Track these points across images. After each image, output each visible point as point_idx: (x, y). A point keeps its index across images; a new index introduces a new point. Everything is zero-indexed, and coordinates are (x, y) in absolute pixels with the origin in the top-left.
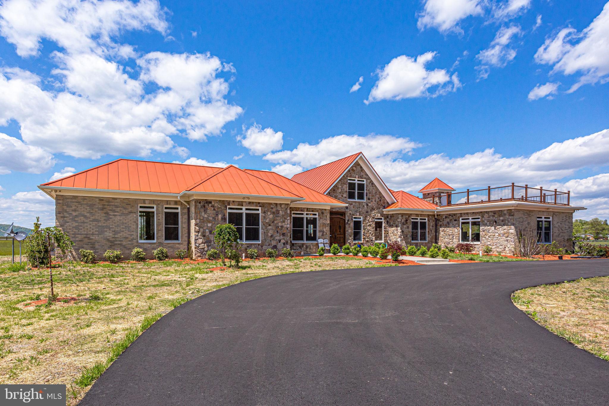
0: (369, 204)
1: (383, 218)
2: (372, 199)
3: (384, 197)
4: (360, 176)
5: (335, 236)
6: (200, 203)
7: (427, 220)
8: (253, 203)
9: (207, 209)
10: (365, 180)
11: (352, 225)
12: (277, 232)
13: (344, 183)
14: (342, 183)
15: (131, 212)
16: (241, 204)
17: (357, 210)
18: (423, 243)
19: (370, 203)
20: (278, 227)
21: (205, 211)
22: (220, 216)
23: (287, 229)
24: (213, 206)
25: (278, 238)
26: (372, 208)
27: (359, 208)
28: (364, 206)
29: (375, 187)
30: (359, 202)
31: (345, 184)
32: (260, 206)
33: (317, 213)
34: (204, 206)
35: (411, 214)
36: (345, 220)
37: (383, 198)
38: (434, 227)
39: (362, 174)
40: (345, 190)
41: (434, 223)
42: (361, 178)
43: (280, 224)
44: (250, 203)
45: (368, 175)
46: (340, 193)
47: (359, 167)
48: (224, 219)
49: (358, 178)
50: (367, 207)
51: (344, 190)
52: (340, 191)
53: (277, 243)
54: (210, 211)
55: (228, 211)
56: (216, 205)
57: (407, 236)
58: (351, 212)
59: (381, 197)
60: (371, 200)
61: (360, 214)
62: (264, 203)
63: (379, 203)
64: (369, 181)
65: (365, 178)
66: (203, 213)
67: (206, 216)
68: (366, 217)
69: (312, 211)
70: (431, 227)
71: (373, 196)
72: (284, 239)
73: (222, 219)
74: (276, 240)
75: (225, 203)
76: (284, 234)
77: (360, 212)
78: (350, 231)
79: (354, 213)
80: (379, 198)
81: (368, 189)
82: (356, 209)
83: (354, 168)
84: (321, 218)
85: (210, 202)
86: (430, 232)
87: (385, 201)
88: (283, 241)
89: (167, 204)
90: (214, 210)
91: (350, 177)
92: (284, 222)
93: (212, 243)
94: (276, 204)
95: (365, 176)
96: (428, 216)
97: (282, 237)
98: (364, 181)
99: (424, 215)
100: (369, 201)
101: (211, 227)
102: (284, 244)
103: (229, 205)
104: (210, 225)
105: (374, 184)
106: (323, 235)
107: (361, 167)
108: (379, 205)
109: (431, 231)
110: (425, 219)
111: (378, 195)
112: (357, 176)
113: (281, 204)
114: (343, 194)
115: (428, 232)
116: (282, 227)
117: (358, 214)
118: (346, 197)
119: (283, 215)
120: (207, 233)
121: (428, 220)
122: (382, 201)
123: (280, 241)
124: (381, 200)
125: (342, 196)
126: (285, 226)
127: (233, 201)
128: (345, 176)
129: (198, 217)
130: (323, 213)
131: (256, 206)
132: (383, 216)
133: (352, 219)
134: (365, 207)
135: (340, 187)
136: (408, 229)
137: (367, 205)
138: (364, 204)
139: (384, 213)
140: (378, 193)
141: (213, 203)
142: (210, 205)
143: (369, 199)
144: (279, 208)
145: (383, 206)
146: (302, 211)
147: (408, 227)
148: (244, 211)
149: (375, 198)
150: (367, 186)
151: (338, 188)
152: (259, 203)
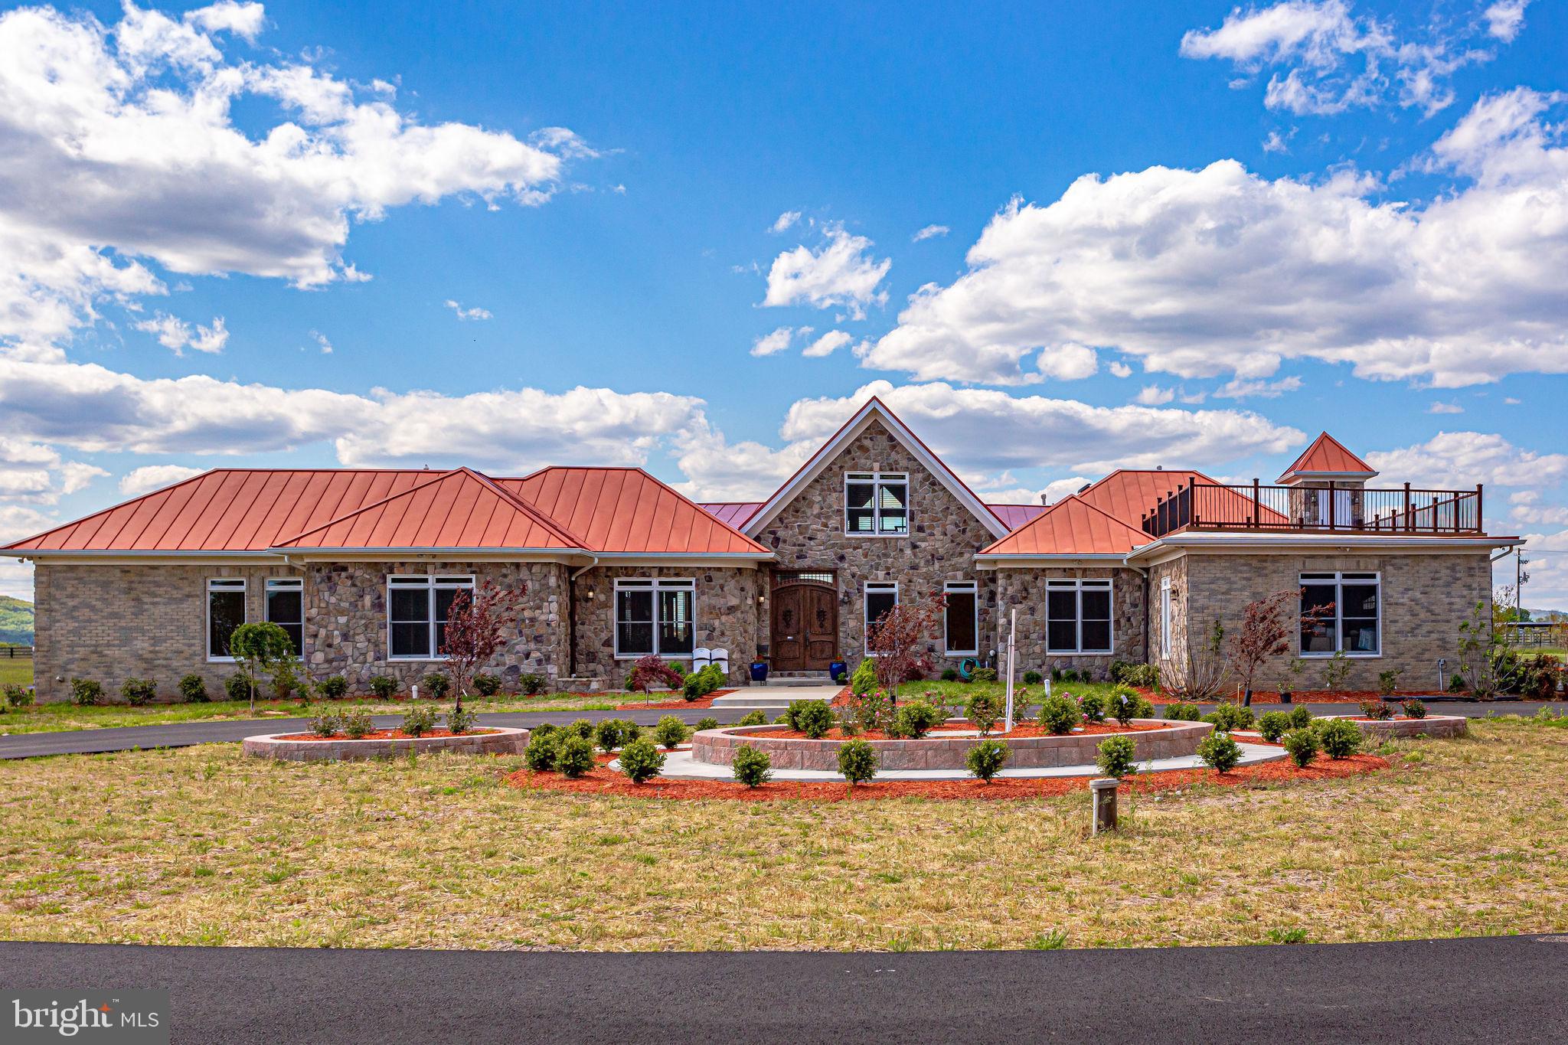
0: (923, 545)
1: (976, 583)
2: (932, 527)
3: (977, 521)
4: (889, 464)
5: (806, 639)
6: (319, 571)
7: (1110, 587)
8: (453, 565)
9: (336, 584)
10: (907, 474)
11: (862, 605)
12: (520, 632)
13: (829, 490)
14: (823, 490)
15: (188, 596)
16: (422, 568)
17: (879, 564)
18: (1096, 656)
19: (924, 540)
20: (523, 621)
21: (332, 590)
22: (368, 600)
23: (548, 625)
24: (351, 577)
25: (521, 648)
26: (933, 556)
27: (886, 555)
28: (901, 550)
29: (941, 494)
30: (884, 539)
31: (835, 491)
32: (473, 572)
33: (693, 580)
34: (329, 578)
35: (1044, 570)
36: (836, 592)
37: (973, 524)
38: (1141, 607)
39: (894, 456)
40: (836, 507)
41: (1137, 594)
42: (892, 470)
43: (527, 614)
44: (445, 565)
45: (915, 460)
46: (818, 516)
47: (882, 441)
48: (379, 606)
49: (881, 470)
50: (915, 555)
51: (830, 507)
52: (816, 510)
53: (520, 661)
54: (344, 588)
55: (390, 585)
56: (358, 573)
57: (1027, 637)
58: (855, 569)
59: (965, 521)
60: (928, 531)
61: (888, 574)
62: (483, 564)
63: (958, 540)
64: (920, 476)
65: (907, 469)
66: (327, 594)
67: (333, 600)
68: (910, 581)
69: (677, 575)
70: (1126, 608)
71: (934, 519)
72: (538, 650)
73: (373, 605)
74: (518, 652)
75: (380, 568)
76: (538, 639)
77: (888, 568)
78: (852, 623)
79: (865, 572)
80: (957, 526)
81: (917, 498)
82: (873, 560)
83: (867, 443)
84: (703, 593)
85: (344, 569)
86: (1123, 621)
87: (982, 532)
88: (535, 655)
89: (272, 574)
90: (354, 585)
91: (854, 467)
92: (540, 608)
93: (350, 661)
94: (518, 566)
95: (903, 463)
96: (1116, 572)
97: (532, 646)
98: (903, 477)
99: (1097, 571)
100: (922, 535)
101: (347, 625)
102: (539, 662)
103: (392, 572)
104: (342, 620)
105: (940, 484)
106: (710, 638)
107: (891, 438)
108: (959, 544)
109: (1129, 619)
110: (1107, 584)
111: (954, 517)
112: (876, 465)
113: (530, 566)
114: (828, 518)
115: (1117, 622)
116: (533, 620)
117: (881, 574)
118: (837, 529)
119: (536, 593)
120: (337, 641)
121: (1116, 586)
122: (968, 534)
123: (527, 656)
124: (964, 531)
125: (826, 525)
126: (543, 617)
127: (402, 564)
128: (835, 468)
129: (316, 600)
130: (709, 579)
131: (462, 572)
132: (972, 578)
133: (860, 591)
134: (908, 552)
135: (818, 498)
136: (1032, 614)
137: (914, 547)
138: (901, 544)
139: (979, 567)
140: (953, 508)
141: (351, 570)
142: (344, 574)
143: (920, 529)
144: (524, 574)
145: (973, 547)
146: (643, 575)
147: (1032, 610)
148: (432, 586)
149: (944, 526)
150: (914, 490)
151: (811, 505)
152: (470, 565)
